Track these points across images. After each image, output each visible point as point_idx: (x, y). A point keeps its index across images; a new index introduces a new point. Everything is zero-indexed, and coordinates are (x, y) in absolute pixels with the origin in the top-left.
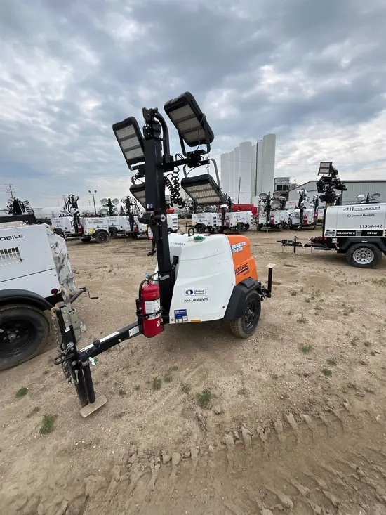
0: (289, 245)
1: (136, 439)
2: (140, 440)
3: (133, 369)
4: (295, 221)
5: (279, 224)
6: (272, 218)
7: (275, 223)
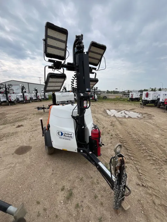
0: (41, 109)
1: (135, 184)
2: (136, 182)
3: (95, 181)
4: (21, 99)
5: (14, 101)
6: (10, 98)
7: (12, 101)
